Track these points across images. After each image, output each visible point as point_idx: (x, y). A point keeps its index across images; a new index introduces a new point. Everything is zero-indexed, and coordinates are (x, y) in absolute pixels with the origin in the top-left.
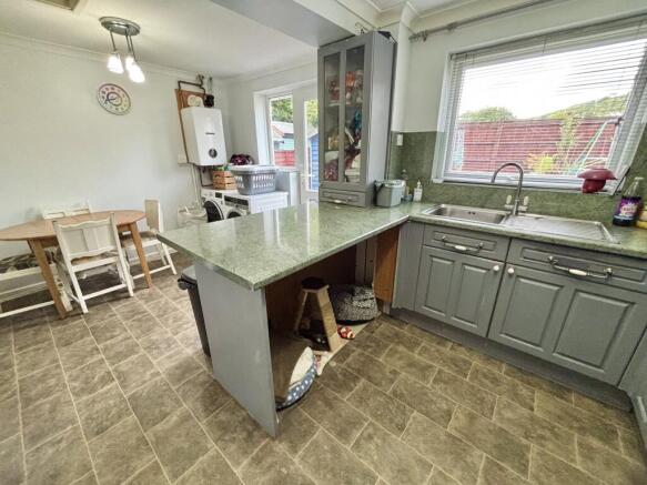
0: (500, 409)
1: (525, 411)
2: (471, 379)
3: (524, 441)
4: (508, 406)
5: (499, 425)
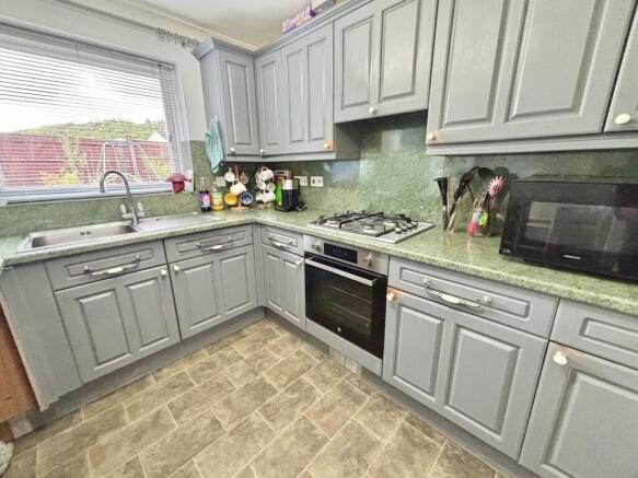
0: (232, 378)
1: (241, 363)
2: (198, 382)
3: (258, 377)
4: (233, 370)
5: (242, 386)
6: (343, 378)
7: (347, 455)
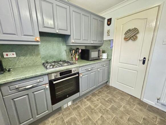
6: (71, 108)
7: (92, 112)
